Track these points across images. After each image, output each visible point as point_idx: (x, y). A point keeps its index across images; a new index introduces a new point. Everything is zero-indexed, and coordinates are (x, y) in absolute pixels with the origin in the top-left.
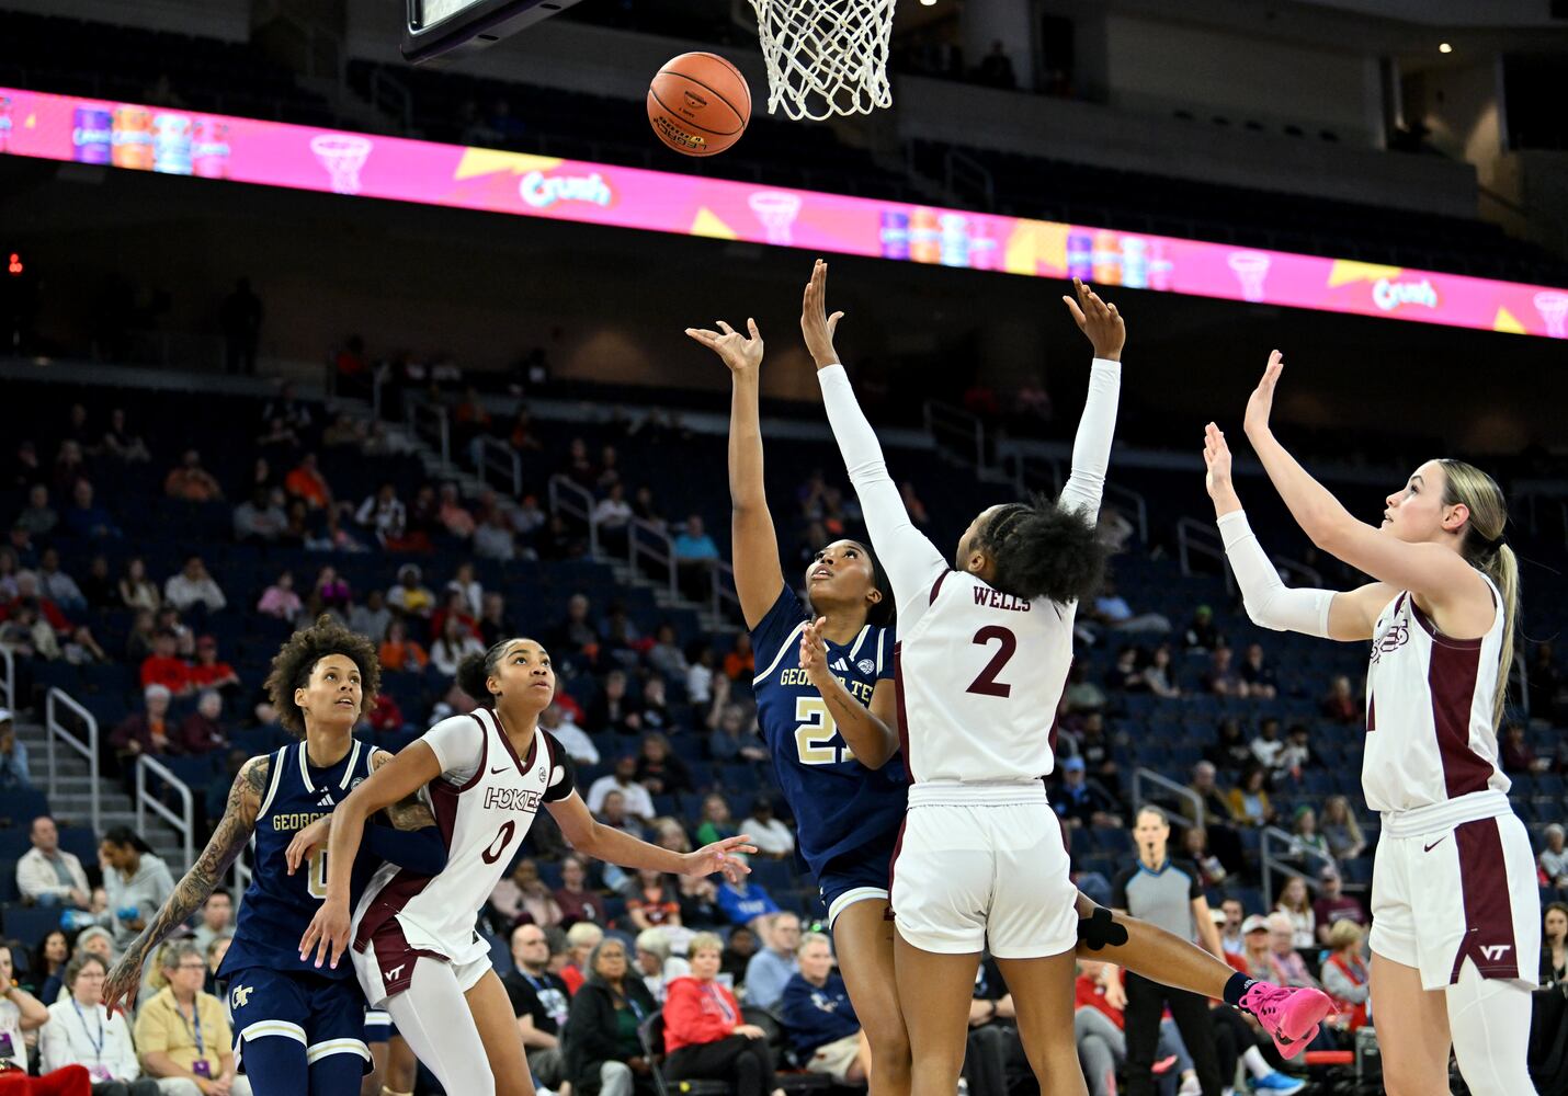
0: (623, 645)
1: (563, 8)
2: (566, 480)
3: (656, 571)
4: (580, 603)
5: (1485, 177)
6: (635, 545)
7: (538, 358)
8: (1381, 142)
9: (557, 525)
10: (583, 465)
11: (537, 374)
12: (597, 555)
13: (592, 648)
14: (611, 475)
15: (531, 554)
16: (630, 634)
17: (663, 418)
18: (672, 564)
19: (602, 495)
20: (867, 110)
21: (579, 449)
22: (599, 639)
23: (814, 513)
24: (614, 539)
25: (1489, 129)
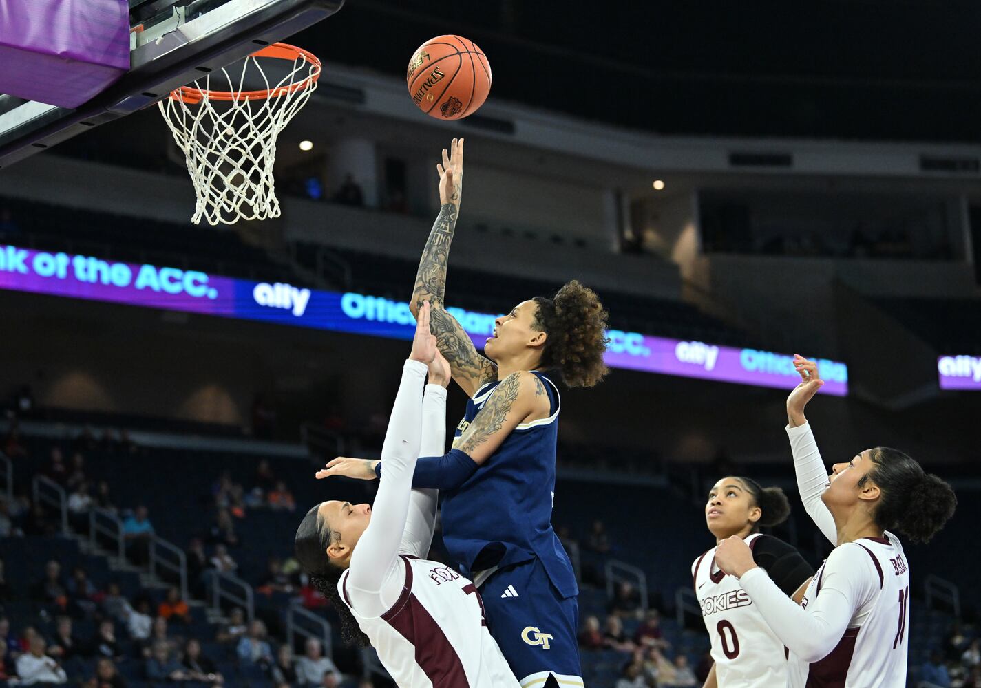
0: (85, 597)
1: (48, 147)
2: (46, 480)
3: (110, 545)
4: (54, 567)
5: (686, 272)
6: (94, 525)
7: (26, 392)
8: (615, 247)
9: (39, 511)
10: (59, 468)
11: (25, 404)
12: (67, 533)
13: (62, 600)
14: (79, 475)
15: (19, 532)
16: (90, 589)
17: (115, 435)
18: (121, 539)
19: (71, 491)
20: (262, 217)
21: (57, 455)
22: (68, 593)
23: (223, 502)
24: (80, 522)
25: (688, 240)
